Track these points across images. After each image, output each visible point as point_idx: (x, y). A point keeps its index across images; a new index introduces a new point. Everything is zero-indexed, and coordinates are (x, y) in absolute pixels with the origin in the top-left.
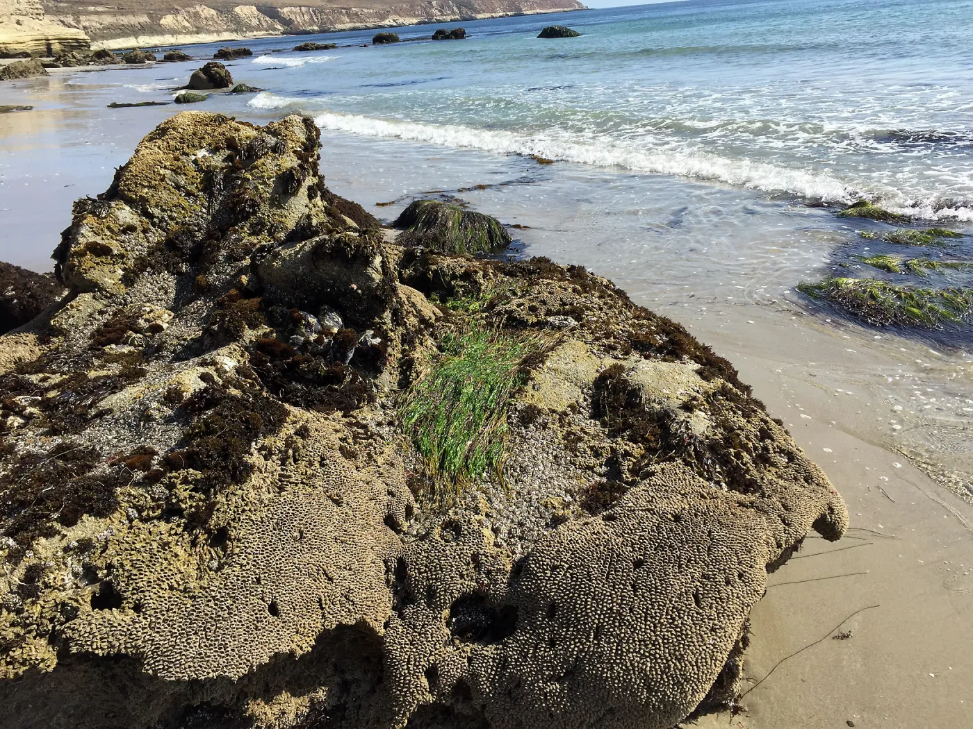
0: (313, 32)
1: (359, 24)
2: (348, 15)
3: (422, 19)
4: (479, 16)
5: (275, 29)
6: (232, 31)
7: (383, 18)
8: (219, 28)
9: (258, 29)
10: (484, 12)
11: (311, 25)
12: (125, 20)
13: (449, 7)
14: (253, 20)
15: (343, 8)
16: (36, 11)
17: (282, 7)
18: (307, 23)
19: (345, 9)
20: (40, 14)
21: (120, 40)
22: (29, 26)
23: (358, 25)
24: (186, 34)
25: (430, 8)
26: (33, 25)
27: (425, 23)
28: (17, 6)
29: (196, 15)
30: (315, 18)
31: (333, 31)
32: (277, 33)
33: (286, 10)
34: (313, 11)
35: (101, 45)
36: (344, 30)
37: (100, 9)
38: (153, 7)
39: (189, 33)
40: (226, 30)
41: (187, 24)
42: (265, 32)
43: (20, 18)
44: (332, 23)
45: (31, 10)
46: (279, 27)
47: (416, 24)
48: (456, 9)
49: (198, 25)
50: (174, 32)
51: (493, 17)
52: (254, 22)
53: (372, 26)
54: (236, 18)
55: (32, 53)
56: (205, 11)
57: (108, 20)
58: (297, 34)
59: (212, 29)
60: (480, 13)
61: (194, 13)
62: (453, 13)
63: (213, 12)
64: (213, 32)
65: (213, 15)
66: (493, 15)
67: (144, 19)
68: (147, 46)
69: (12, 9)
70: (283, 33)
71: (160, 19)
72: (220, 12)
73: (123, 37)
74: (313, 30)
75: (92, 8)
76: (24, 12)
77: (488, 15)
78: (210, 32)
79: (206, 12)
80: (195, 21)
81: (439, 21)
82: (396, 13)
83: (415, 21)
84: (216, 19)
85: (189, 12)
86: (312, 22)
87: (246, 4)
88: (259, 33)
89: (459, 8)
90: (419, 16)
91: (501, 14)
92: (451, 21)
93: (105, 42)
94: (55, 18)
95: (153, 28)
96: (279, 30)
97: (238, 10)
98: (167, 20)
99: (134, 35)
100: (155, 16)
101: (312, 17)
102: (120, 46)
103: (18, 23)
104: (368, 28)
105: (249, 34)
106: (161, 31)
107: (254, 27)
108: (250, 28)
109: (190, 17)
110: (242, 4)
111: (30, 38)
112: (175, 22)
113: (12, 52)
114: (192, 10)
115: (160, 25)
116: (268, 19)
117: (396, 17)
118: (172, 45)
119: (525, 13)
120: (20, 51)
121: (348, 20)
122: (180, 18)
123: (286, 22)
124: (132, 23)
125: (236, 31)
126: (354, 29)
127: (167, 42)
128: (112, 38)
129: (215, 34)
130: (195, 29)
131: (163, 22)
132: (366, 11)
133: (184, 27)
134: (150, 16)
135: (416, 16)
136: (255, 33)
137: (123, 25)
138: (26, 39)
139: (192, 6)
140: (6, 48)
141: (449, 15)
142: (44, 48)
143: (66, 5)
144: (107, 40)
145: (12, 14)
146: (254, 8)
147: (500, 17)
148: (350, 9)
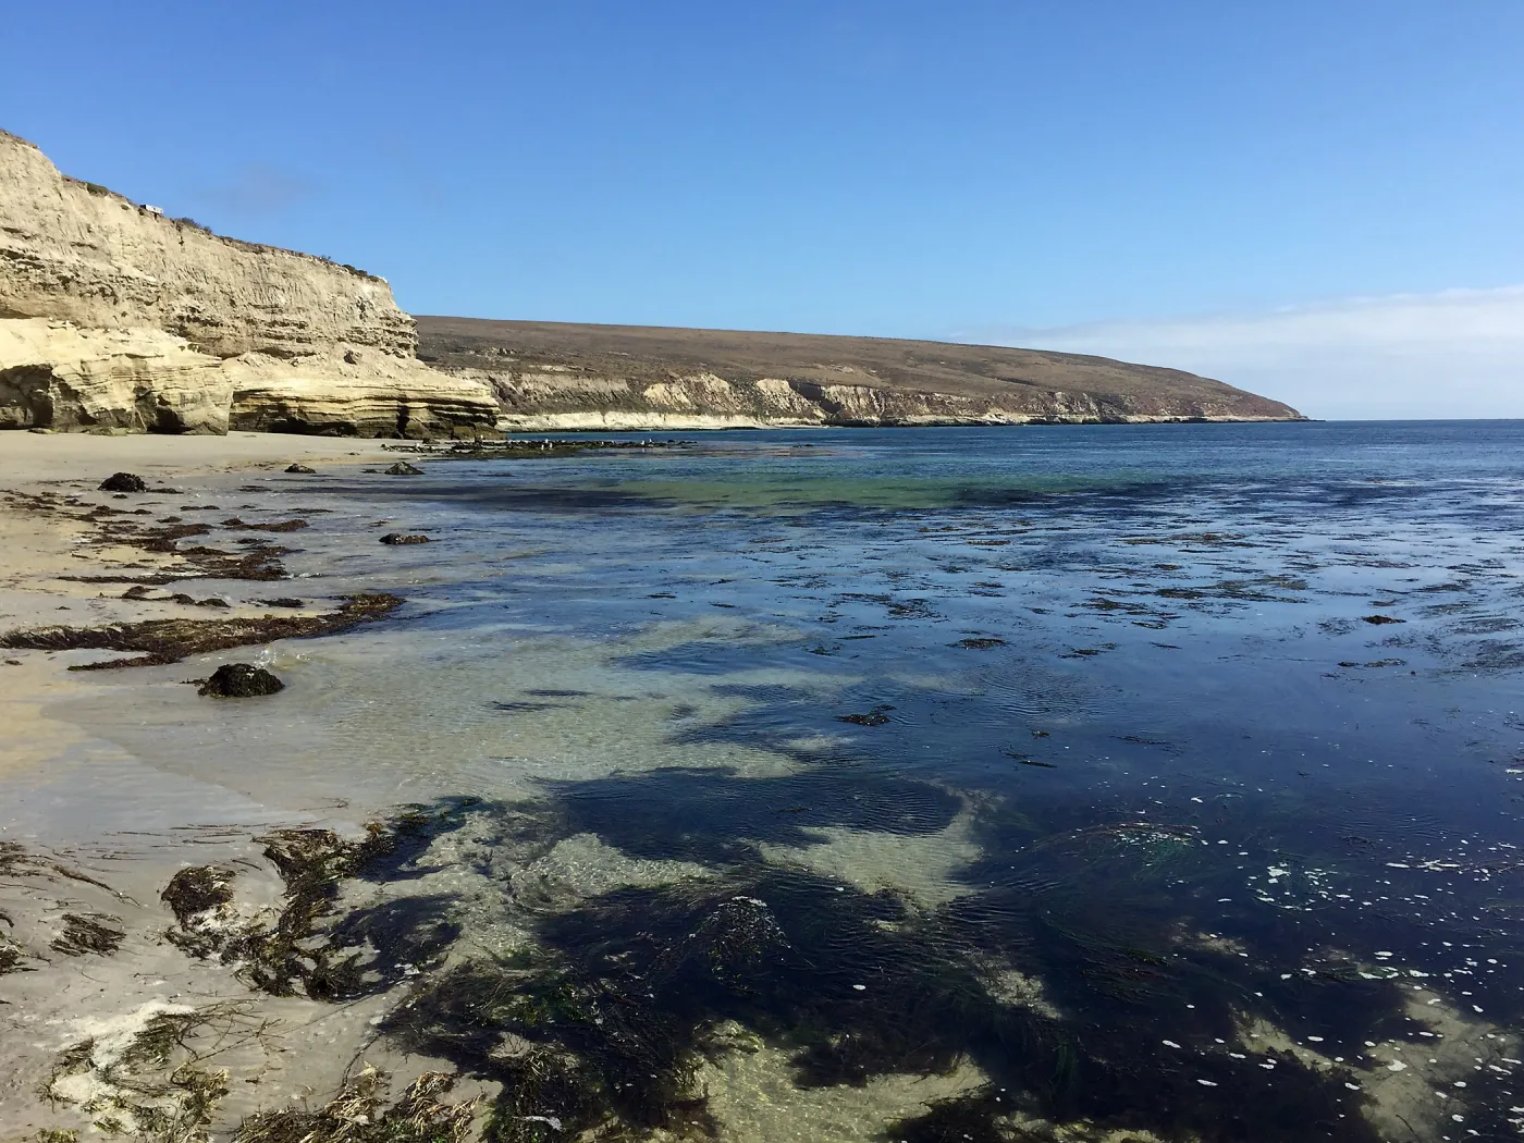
0: (872, 424)
1: (946, 418)
2: (929, 402)
3: (1037, 416)
4: (1132, 419)
5: (813, 416)
6: (748, 414)
7: (983, 411)
8: (731, 409)
9: (786, 414)
10: (1139, 412)
11: (869, 414)
12: (590, 385)
13: (1083, 401)
14: (782, 400)
15: (920, 392)
16: (401, 340)
17: (829, 384)
18: (862, 410)
19: (923, 393)
20: (406, 347)
21: (577, 416)
22: (370, 367)
23: (942, 418)
24: (679, 413)
25: (1052, 402)
26: (379, 367)
27: (1042, 422)
28: (358, 323)
29: (700, 387)
30: (875, 403)
31: (903, 425)
32: (816, 421)
33: (832, 389)
34: (875, 394)
35: (545, 420)
36: (920, 425)
37: (559, 368)
38: (636, 371)
39: (685, 411)
40: (739, 413)
41: (684, 399)
42: (796, 419)
43: (356, 349)
44: (902, 413)
45: (388, 336)
46: (819, 414)
47: (1028, 423)
48: (1093, 406)
49: (699, 402)
50: (662, 409)
51: (1153, 422)
52: (783, 403)
53: (965, 421)
54: (756, 397)
55: (362, 426)
56: (713, 383)
57: (565, 383)
58: (845, 426)
59: (720, 409)
60: (1132, 414)
61: (696, 384)
62: (1090, 412)
63: (725, 385)
64: (719, 414)
65: (724, 389)
66: (1155, 418)
67: (620, 386)
68: (618, 427)
69: (343, 328)
70: (823, 423)
71: (646, 388)
72: (735, 386)
73: (583, 410)
74: (872, 421)
75: (548, 367)
76: (371, 338)
77: (1145, 418)
78: (715, 413)
79: (715, 383)
80: (696, 395)
81: (1065, 422)
82: (998, 404)
83: (1026, 418)
84: (728, 396)
85: (689, 382)
86: (871, 409)
87: (773, 378)
88: (788, 419)
89: (1099, 404)
90: (1033, 411)
91: (1167, 418)
92: (1085, 422)
93: (553, 416)
94: (482, 374)
95: (631, 402)
96: (818, 417)
97: (761, 384)
98: (656, 392)
99: (600, 409)
100: (638, 384)
101: (871, 402)
102: (575, 425)
103: (349, 359)
104: (958, 424)
105: (773, 420)
106: (644, 407)
107: (782, 411)
108: (777, 413)
109: (690, 390)
110: (768, 377)
111: (365, 392)
112: (667, 394)
113: (313, 421)
114: (693, 380)
115: (643, 398)
116: (804, 400)
117: (999, 411)
118: (657, 429)
119: (1209, 418)
120: (333, 419)
121: (928, 410)
122: (674, 389)
123: (832, 407)
124: (602, 390)
125: (755, 415)
126: (936, 424)
127: (651, 424)
128: (565, 411)
129: (723, 417)
130: (695, 408)
131: (648, 393)
132: (955, 398)
133: (680, 403)
134: (631, 383)
135: (1027, 411)
136: (782, 420)
137: (587, 393)
138: (356, 394)
139: (695, 374)
140: (300, 410)
141: (1082, 413)
142: (391, 417)
143: (512, 360)
144: (556, 413)
145: (340, 340)
146: (786, 383)
147: (1165, 421)
148: (932, 393)
